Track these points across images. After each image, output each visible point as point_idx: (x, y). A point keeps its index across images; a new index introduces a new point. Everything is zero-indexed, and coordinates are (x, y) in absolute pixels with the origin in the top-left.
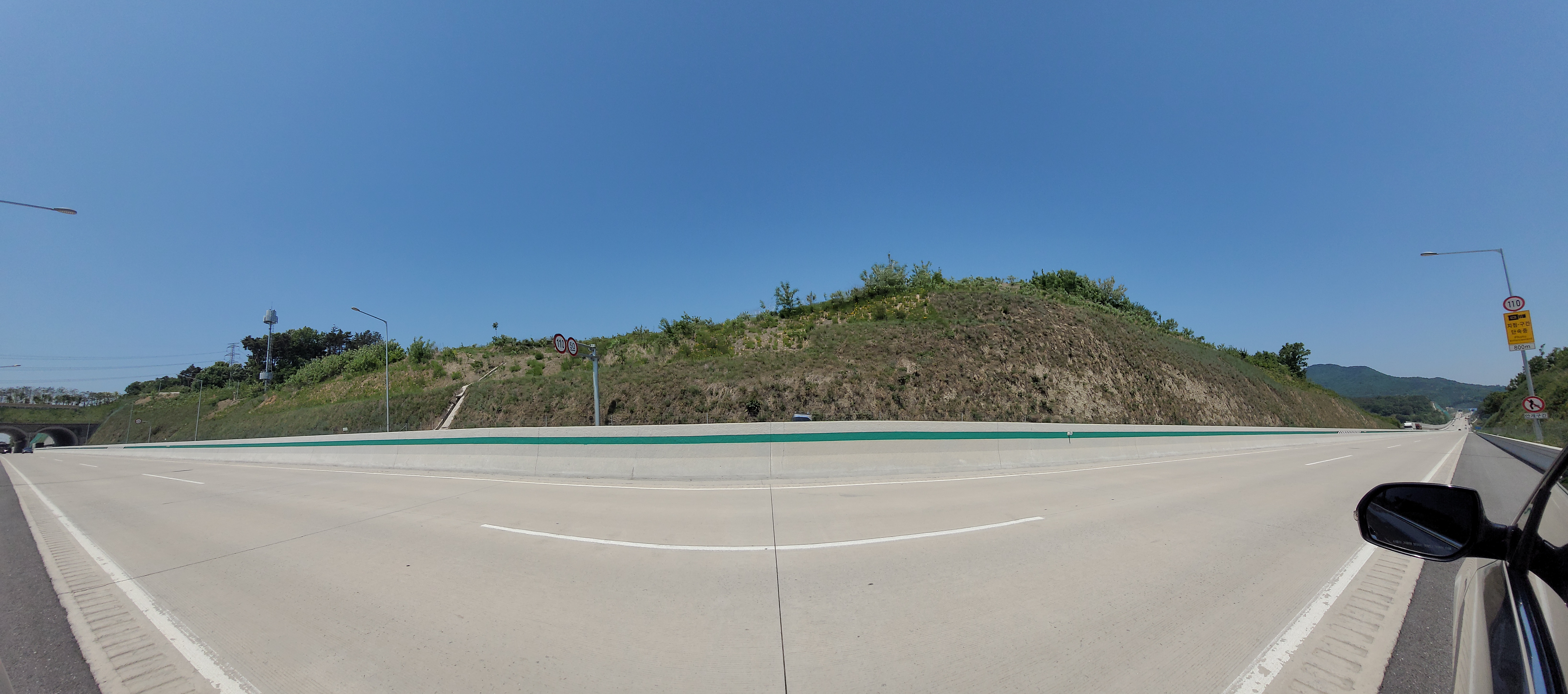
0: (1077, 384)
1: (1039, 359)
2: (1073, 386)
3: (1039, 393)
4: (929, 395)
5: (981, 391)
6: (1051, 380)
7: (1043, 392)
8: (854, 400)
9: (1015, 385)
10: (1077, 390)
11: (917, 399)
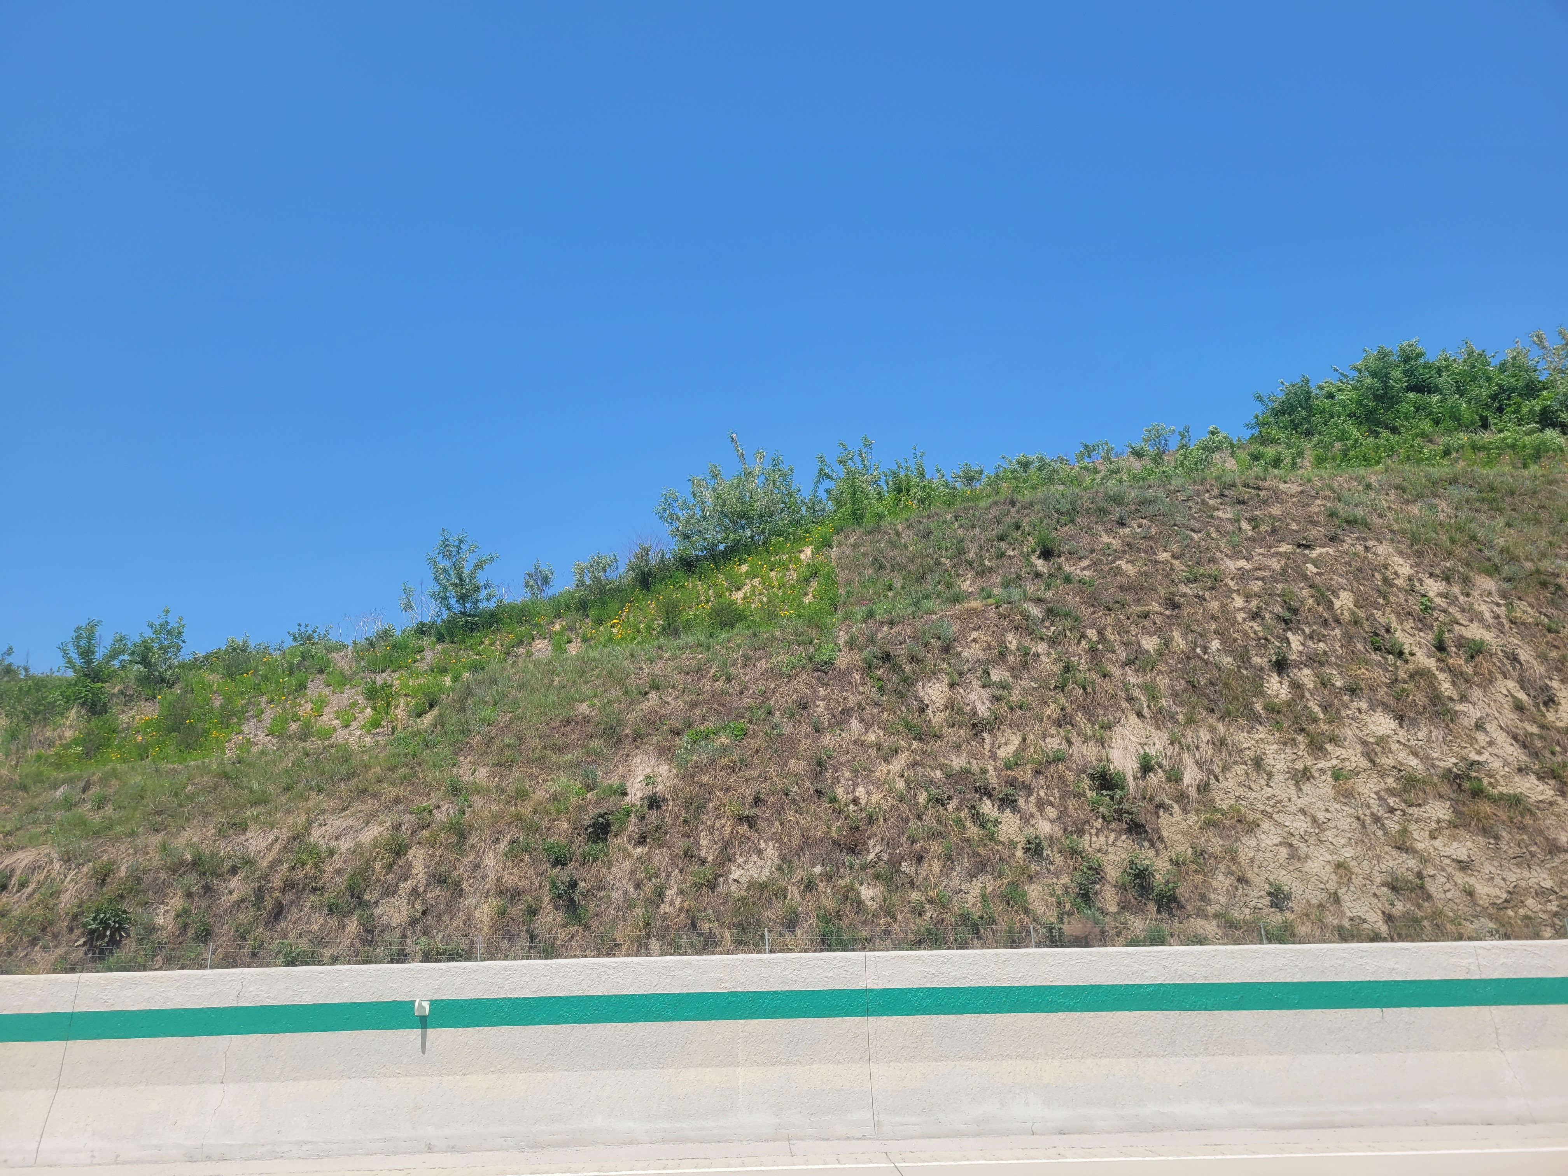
0: (1302, 777)
1: (1130, 699)
2: (1282, 788)
3: (1120, 833)
4: (681, 871)
5: (871, 843)
6: (1174, 776)
7: (1136, 829)
8: (424, 902)
9: (1015, 809)
10: (1301, 803)
11: (638, 886)
